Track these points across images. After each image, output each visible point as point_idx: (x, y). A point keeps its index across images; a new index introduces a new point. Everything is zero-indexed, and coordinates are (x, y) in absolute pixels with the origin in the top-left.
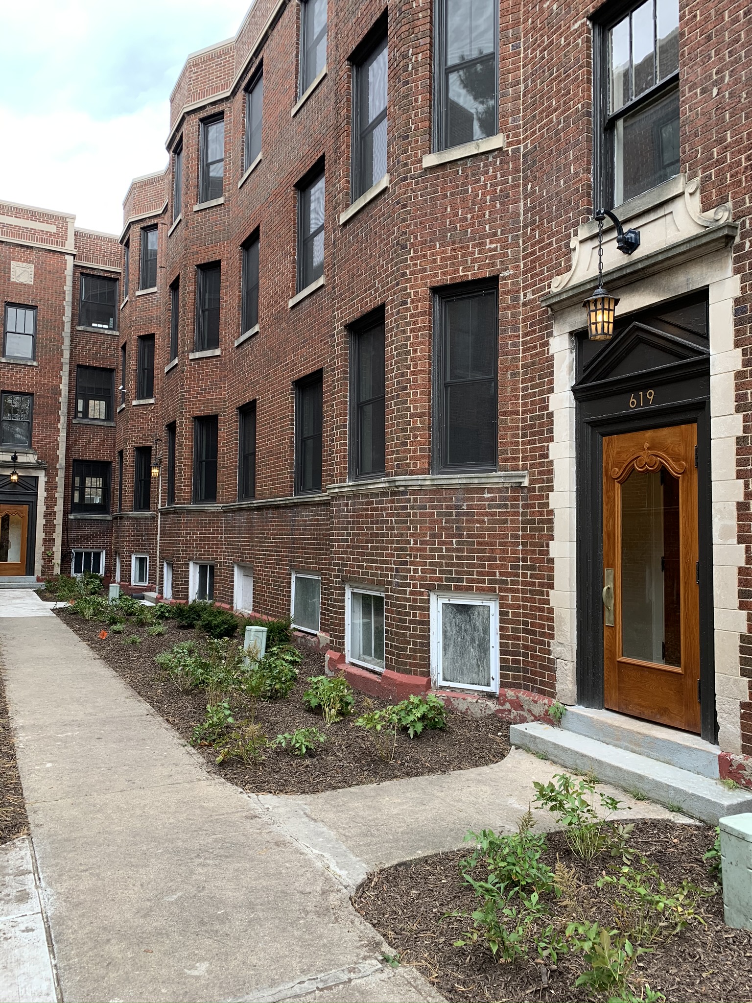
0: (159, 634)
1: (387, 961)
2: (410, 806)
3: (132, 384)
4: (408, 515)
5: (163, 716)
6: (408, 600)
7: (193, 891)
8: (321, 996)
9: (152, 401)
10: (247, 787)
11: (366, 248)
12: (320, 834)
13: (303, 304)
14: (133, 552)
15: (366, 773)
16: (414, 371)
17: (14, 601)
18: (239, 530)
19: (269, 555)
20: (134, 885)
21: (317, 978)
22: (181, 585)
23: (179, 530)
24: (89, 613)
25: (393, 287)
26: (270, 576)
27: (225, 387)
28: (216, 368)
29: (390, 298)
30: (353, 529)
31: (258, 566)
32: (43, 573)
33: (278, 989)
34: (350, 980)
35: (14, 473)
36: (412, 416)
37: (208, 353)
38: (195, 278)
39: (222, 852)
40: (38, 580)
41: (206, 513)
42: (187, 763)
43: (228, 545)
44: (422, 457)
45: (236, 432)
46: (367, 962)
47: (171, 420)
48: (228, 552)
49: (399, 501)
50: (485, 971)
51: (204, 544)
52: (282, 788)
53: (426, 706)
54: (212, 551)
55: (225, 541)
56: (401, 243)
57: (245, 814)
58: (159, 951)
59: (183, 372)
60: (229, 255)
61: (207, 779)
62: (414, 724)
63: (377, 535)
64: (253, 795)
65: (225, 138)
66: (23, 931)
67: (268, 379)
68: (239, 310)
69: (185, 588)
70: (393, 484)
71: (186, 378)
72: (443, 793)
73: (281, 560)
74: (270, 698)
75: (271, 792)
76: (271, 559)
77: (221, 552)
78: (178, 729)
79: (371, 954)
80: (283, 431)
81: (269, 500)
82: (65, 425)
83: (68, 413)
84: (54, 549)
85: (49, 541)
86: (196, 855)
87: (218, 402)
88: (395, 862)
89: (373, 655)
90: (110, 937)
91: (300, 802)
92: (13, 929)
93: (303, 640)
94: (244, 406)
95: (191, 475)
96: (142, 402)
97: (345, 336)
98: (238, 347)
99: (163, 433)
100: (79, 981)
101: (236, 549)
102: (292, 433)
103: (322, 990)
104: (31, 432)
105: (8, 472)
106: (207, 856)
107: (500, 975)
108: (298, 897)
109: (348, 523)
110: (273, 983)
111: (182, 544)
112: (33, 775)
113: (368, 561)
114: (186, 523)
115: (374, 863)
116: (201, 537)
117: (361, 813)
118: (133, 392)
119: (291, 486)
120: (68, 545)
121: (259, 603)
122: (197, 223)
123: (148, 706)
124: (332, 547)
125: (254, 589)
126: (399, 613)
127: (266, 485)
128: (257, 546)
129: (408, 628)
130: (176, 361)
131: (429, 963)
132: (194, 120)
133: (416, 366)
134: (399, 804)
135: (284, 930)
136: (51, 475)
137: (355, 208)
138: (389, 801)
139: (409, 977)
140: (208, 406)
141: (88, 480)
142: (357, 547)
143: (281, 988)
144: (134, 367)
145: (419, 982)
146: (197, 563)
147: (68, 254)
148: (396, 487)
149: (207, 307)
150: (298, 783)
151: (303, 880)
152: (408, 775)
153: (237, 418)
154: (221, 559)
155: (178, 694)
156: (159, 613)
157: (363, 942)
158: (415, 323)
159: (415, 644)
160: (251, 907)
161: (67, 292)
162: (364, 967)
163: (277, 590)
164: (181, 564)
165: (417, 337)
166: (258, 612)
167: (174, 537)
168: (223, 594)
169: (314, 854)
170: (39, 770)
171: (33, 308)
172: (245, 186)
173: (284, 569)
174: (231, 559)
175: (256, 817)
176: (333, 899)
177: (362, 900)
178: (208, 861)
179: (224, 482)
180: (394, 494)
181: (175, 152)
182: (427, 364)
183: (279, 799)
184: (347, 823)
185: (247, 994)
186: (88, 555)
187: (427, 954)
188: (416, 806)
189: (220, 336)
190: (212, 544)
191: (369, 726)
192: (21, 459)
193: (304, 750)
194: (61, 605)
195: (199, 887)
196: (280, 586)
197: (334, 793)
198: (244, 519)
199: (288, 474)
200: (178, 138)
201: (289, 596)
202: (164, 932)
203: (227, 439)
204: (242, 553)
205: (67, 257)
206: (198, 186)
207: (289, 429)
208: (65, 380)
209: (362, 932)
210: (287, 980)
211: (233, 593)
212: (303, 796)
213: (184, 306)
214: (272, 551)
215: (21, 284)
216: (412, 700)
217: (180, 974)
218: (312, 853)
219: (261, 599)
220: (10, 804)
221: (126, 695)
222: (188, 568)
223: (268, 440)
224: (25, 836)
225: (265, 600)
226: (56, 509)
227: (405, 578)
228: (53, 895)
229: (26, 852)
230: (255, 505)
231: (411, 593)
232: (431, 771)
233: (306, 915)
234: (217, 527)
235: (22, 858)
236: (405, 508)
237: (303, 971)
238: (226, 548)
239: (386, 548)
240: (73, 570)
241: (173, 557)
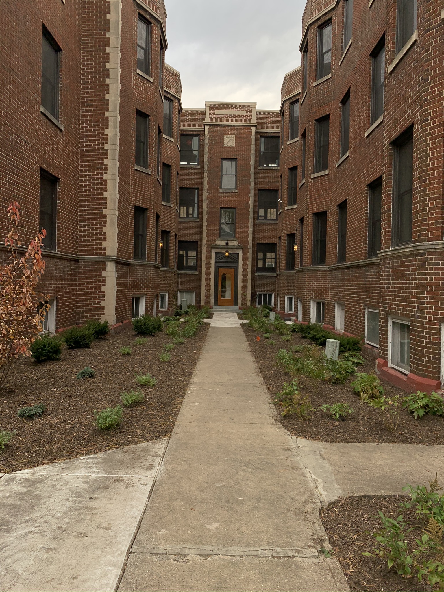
0: (288, 340)
1: (323, 552)
2: (392, 462)
3: (285, 197)
4: (426, 269)
5: (267, 386)
6: (425, 328)
7: (232, 483)
8: (271, 561)
9: (296, 206)
10: (293, 432)
11: (403, 87)
12: (322, 467)
13: (373, 133)
14: (286, 294)
15: (373, 436)
16: (432, 168)
17: (225, 319)
18: (338, 281)
19: (353, 297)
20: (204, 473)
21: (275, 550)
22: (306, 313)
23: (305, 281)
24: (256, 326)
25: (418, 111)
26: (354, 310)
27: (331, 193)
28: (327, 182)
29: (417, 119)
30: (392, 279)
31: (347, 304)
32: (242, 305)
33: (249, 549)
34: (293, 557)
35: (227, 252)
36: (430, 200)
37: (321, 173)
38: (315, 128)
39: (259, 466)
40: (240, 308)
41: (320, 271)
42: (266, 413)
43: (332, 290)
44: (437, 228)
45: (337, 221)
46: (310, 549)
47: (301, 217)
48: (332, 295)
49: (420, 260)
50: (388, 578)
51: (319, 290)
52: (314, 436)
53: (428, 399)
54: (323, 294)
55: (330, 288)
56: (425, 77)
57: (283, 447)
58: (198, 511)
59: (307, 187)
60: (334, 110)
61: (273, 424)
62: (418, 410)
63: (406, 283)
64: (294, 438)
65: (332, 35)
66: (142, 484)
67: (353, 185)
68: (339, 144)
69: (308, 315)
70: (415, 248)
71: (309, 190)
72: (421, 458)
73: (359, 300)
74: (333, 382)
75: (306, 438)
76: (354, 300)
77: (328, 294)
78: (272, 394)
79: (315, 545)
80: (361, 218)
81: (353, 262)
82: (252, 224)
83: (254, 217)
84: (247, 292)
85: (244, 288)
86: (244, 464)
87: (327, 203)
88: (362, 494)
89: (406, 363)
90: (178, 497)
91: (320, 446)
92: (138, 482)
93: (371, 351)
94: (341, 204)
95: (311, 249)
96: (290, 207)
97: (390, 150)
98: (338, 167)
99: (298, 225)
100: (153, 515)
101: (336, 293)
102: (366, 219)
103: (274, 557)
104: (235, 229)
105: (223, 251)
106: (250, 466)
107: (396, 584)
108: (288, 501)
109: (390, 275)
110: (248, 545)
111: (307, 290)
112: (187, 408)
113: (401, 301)
114: (308, 277)
115: (347, 492)
116: (317, 286)
117: (356, 460)
118: (286, 202)
119: (365, 253)
120: (255, 290)
121: (348, 326)
122: (316, 93)
123: (262, 379)
124: (381, 291)
125: (345, 318)
126: (418, 336)
127: (351, 253)
128: (347, 291)
129: (425, 347)
130: (304, 181)
131: (351, 562)
132: (314, 28)
133: (433, 164)
134: (386, 459)
135: (270, 517)
136: (245, 253)
137: (397, 60)
138: (379, 456)
139: (332, 566)
140: (321, 206)
141: (268, 254)
142: (395, 292)
143: (251, 549)
144: (286, 187)
145: (337, 571)
146: (315, 301)
147: (252, 126)
148: (418, 250)
149: (322, 145)
150: (325, 435)
151: (296, 492)
152: (404, 442)
153: (337, 212)
154: (328, 299)
155: (281, 375)
156: (292, 329)
157: (313, 537)
158: (434, 133)
159: (429, 357)
160: (259, 499)
161: (252, 148)
162: (306, 552)
163: (357, 319)
164: (306, 301)
165: (434, 143)
166: (347, 331)
167: (302, 285)
168: (330, 320)
169: (312, 478)
170: (190, 406)
171: (235, 159)
172: (343, 62)
173: (361, 306)
174: (333, 299)
175: (289, 450)
176: (309, 507)
177: (330, 512)
178: (249, 469)
179: (330, 252)
180: (417, 255)
181: (304, 52)
182: (442, 161)
183: (309, 442)
184: (344, 464)
185: (231, 547)
186: (265, 295)
187: (353, 555)
188: (397, 462)
189: (329, 162)
190: (323, 290)
191: (376, 407)
192: (231, 244)
193: (338, 416)
194: (245, 322)
195: (236, 482)
196: (359, 316)
197: (346, 444)
198: (340, 274)
199: (364, 245)
200: (305, 43)
201: (364, 323)
202: (206, 501)
203: (332, 226)
204: (339, 295)
205: (252, 128)
206: (316, 70)
207: (364, 216)
208: (252, 198)
209: (316, 531)
210: (257, 545)
211: (334, 319)
212: (325, 443)
213: (308, 146)
214: (354, 294)
215: (229, 147)
216: (418, 394)
217: (202, 526)
218: (310, 476)
219: (348, 324)
220: (169, 421)
221: (253, 372)
222: (310, 304)
223: (353, 224)
224: (167, 438)
225: (351, 325)
226: (248, 270)
227: (423, 313)
228: (164, 470)
229: (163, 446)
230: (345, 266)
231: (427, 323)
232: (421, 442)
233: (287, 512)
234: (326, 279)
235: (160, 449)
236: (424, 264)
237: (268, 544)
238: (331, 292)
239: (411, 293)
240: (257, 304)
241: (302, 297)
